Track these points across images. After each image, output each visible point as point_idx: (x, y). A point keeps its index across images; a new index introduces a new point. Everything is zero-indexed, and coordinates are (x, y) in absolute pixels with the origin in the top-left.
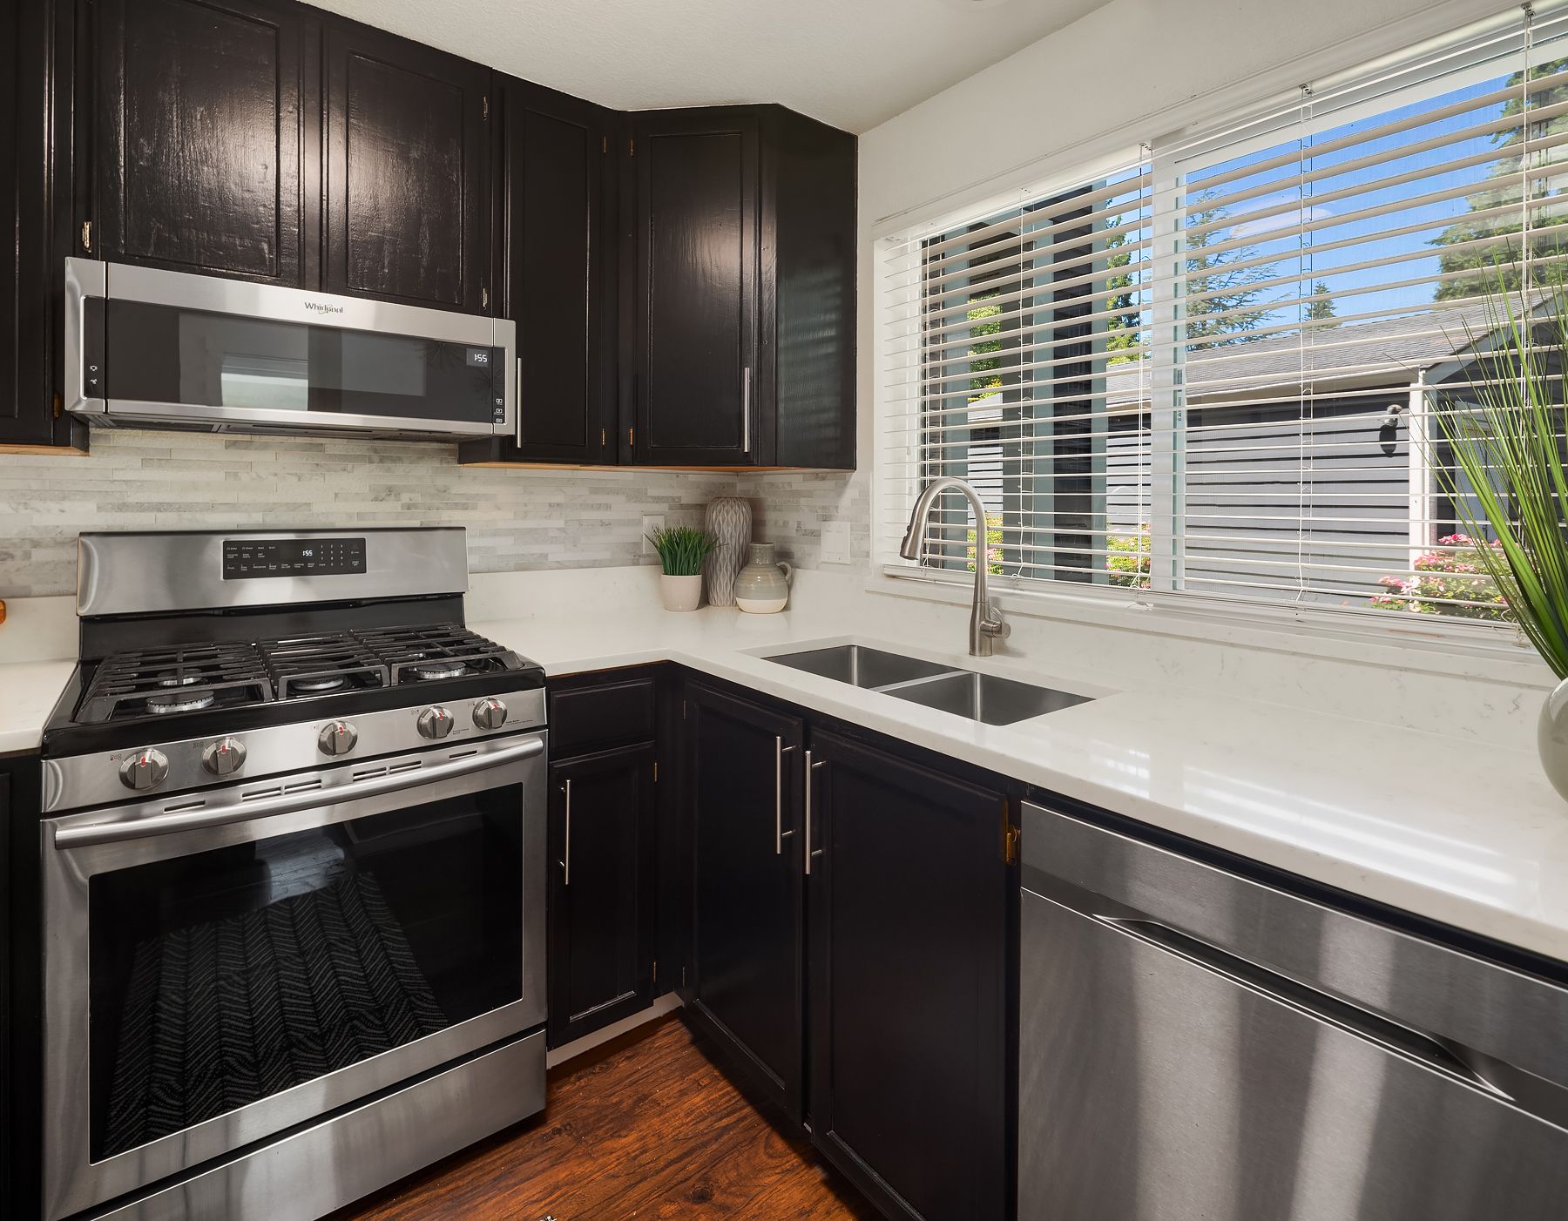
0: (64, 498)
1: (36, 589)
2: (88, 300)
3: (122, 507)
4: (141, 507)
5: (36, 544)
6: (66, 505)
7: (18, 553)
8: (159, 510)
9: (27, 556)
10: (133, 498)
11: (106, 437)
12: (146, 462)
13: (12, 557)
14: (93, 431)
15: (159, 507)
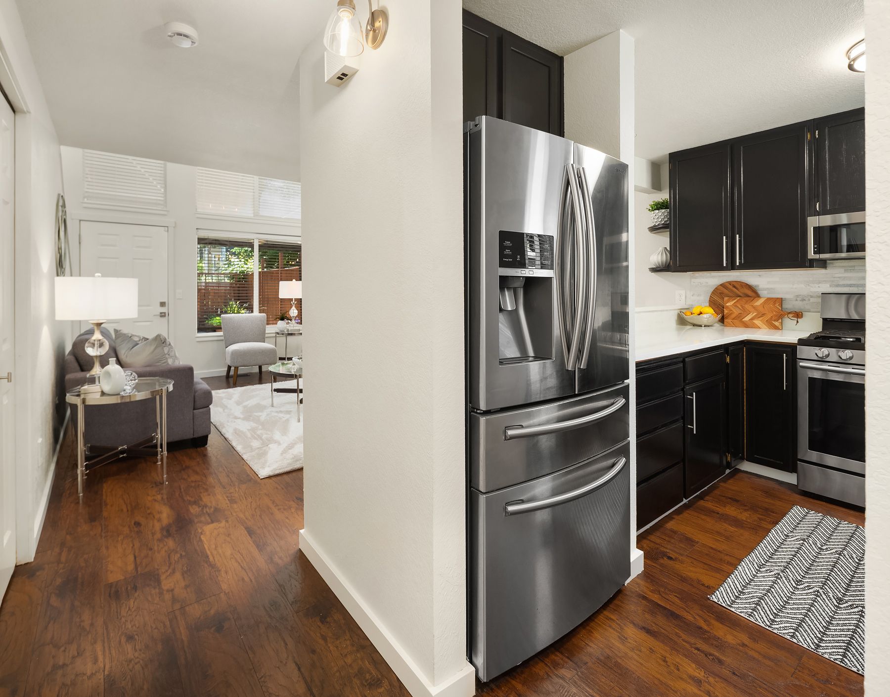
0: (820, 283)
1: (812, 310)
2: (814, 228)
3: (838, 286)
4: (844, 286)
5: (812, 297)
6: (820, 285)
7: (807, 299)
8: (850, 287)
9: (809, 300)
10: (841, 283)
11: (832, 263)
12: (846, 271)
13: (805, 300)
14: (828, 261)
15: (850, 286)
